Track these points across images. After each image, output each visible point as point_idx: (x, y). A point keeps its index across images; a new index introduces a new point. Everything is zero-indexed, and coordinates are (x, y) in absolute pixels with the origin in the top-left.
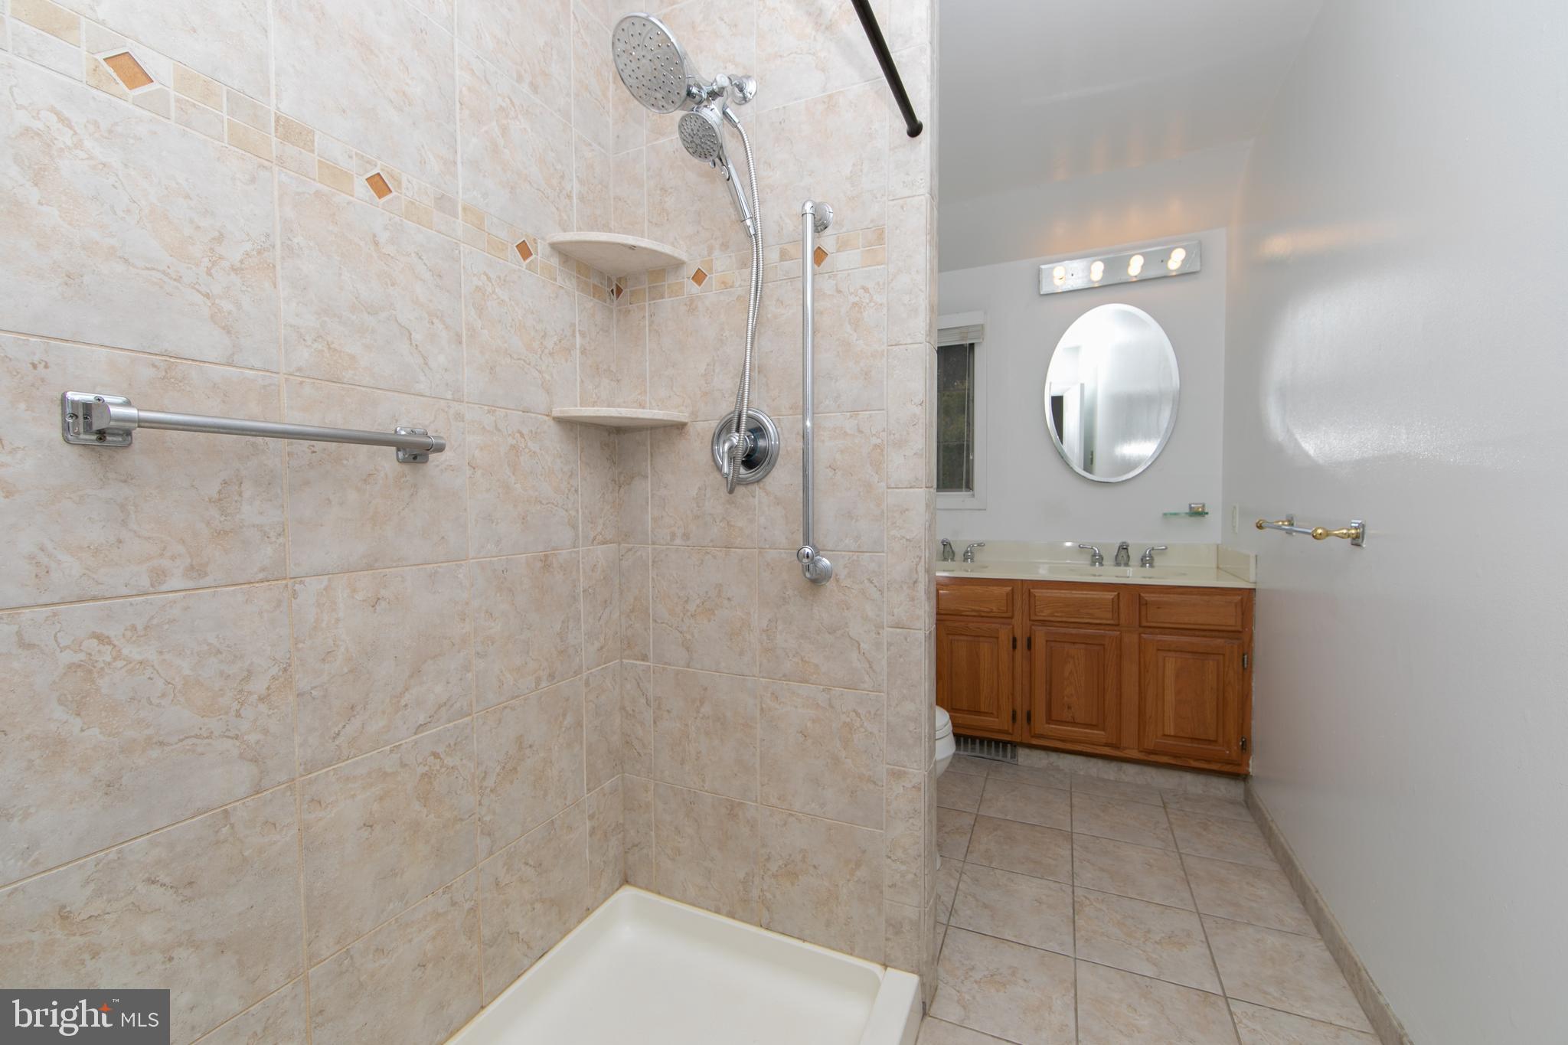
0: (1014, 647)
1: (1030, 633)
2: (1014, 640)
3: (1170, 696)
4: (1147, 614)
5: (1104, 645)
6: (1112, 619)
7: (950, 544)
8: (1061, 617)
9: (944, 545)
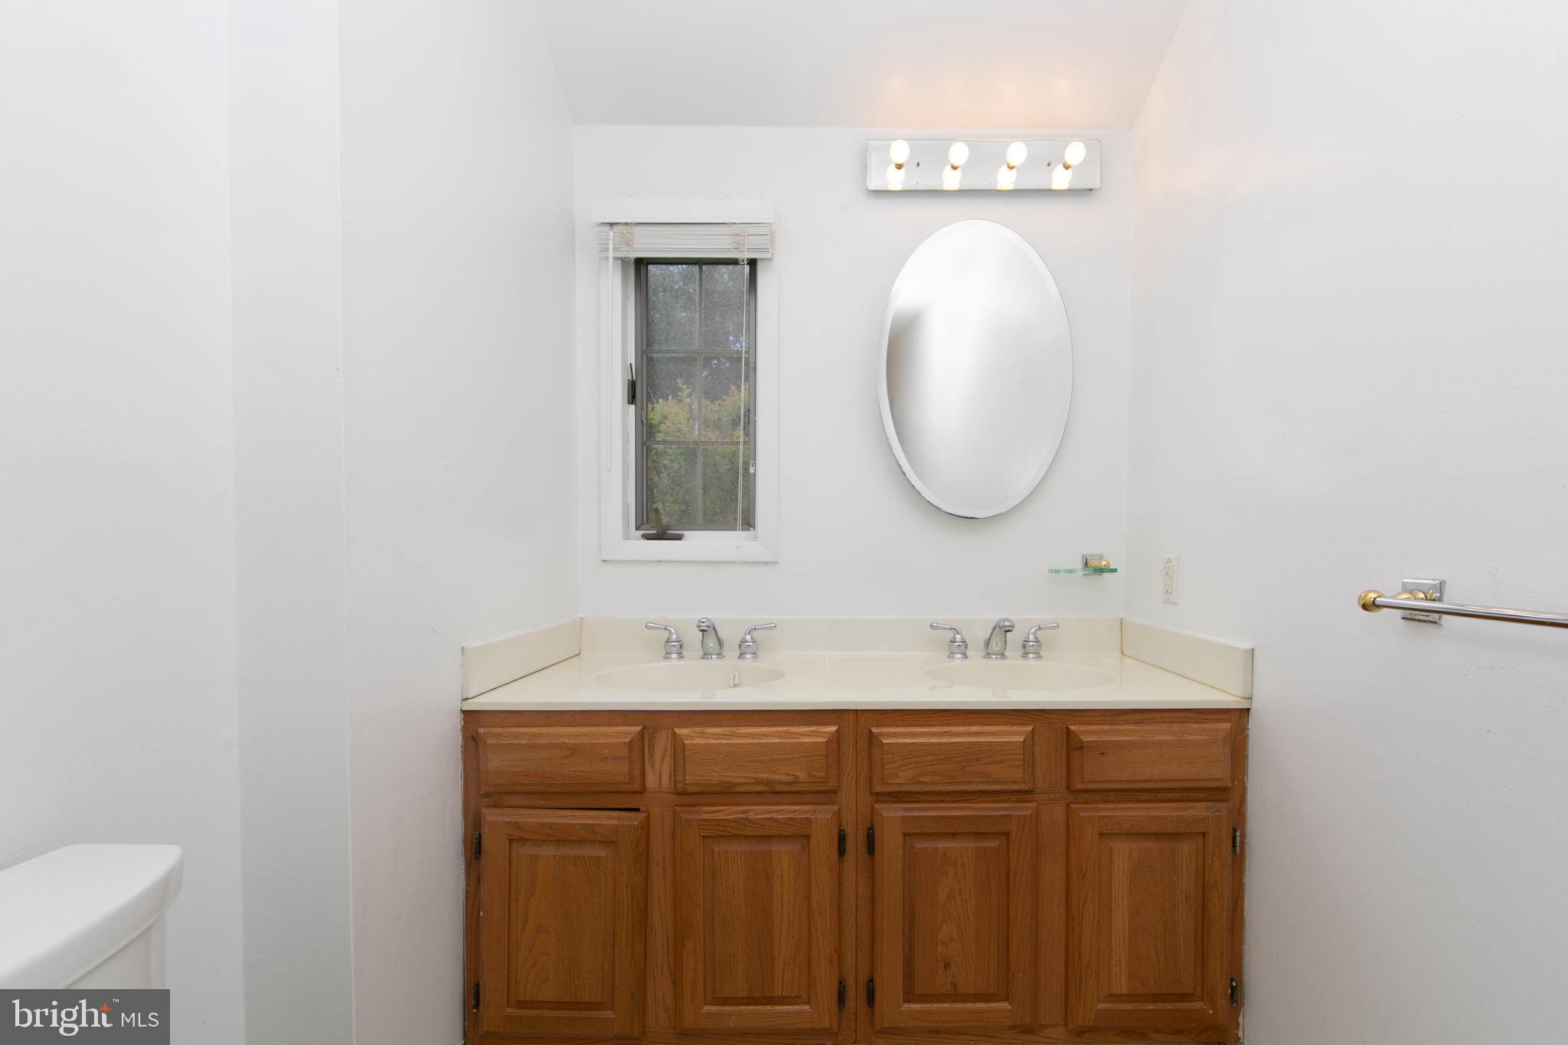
0: (842, 851)
1: (872, 818)
2: (842, 839)
3: (1121, 921)
4: (1082, 767)
5: (1008, 834)
6: (1024, 782)
7: (714, 629)
8: (932, 783)
9: (703, 631)
